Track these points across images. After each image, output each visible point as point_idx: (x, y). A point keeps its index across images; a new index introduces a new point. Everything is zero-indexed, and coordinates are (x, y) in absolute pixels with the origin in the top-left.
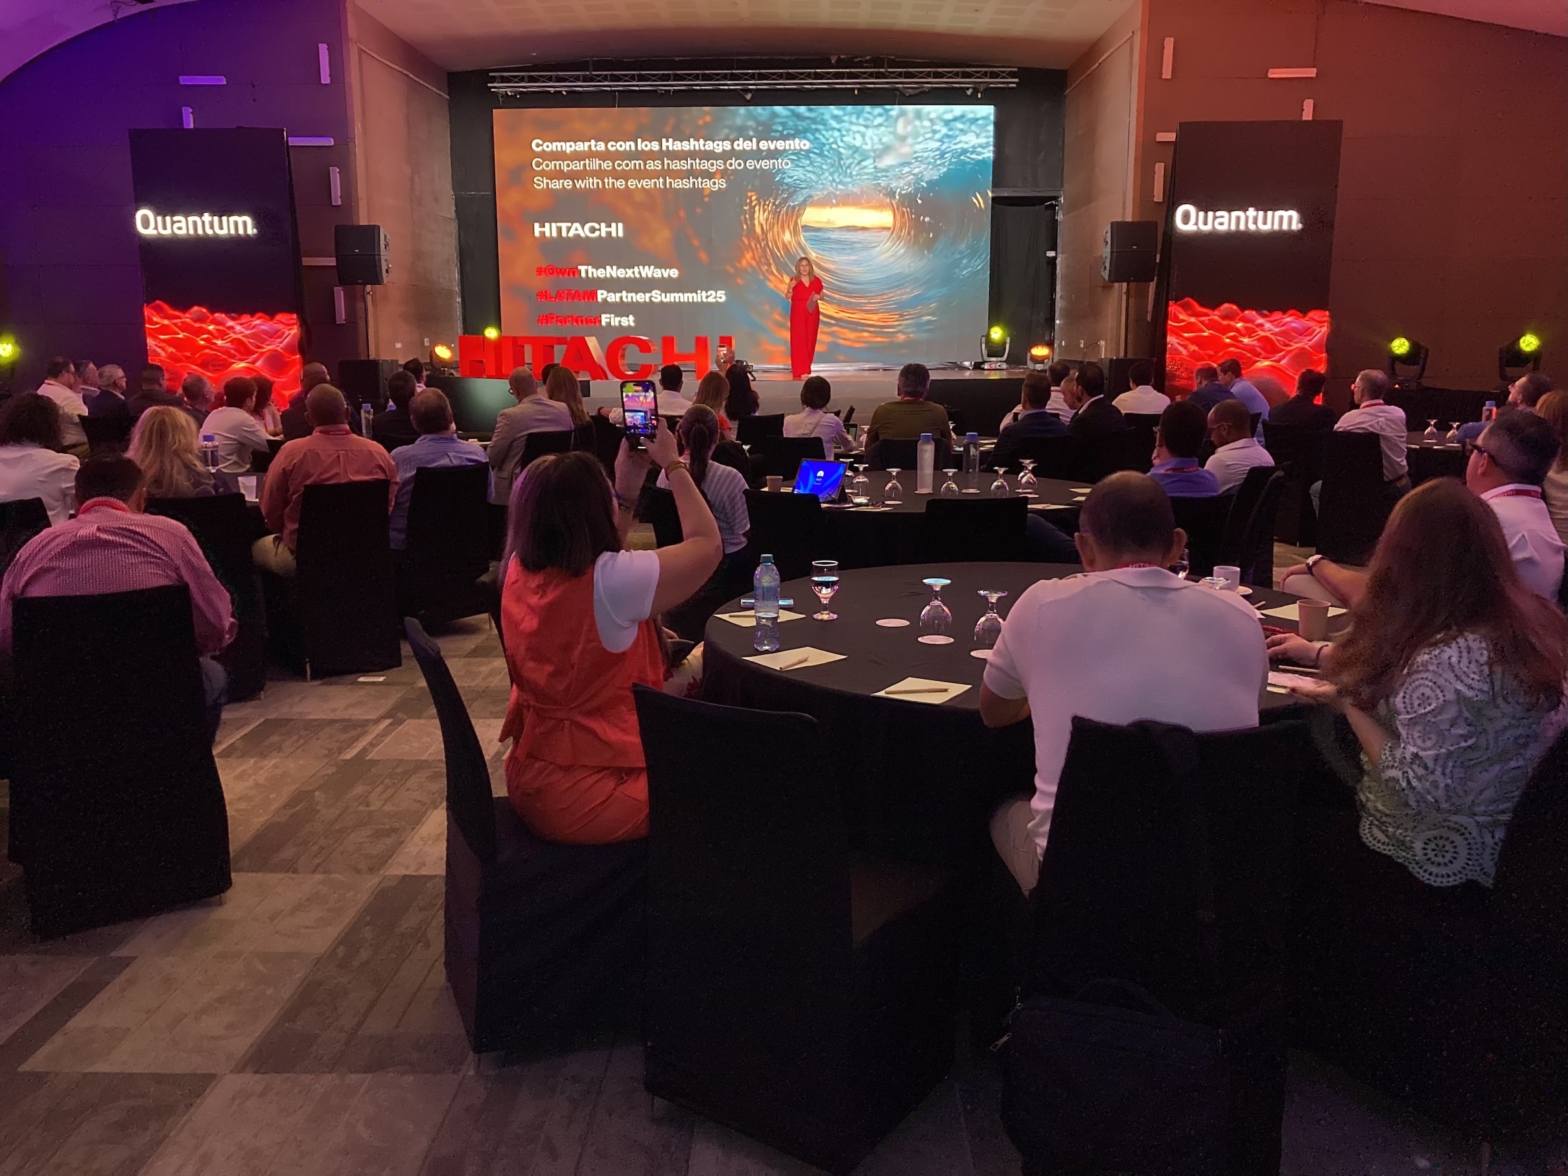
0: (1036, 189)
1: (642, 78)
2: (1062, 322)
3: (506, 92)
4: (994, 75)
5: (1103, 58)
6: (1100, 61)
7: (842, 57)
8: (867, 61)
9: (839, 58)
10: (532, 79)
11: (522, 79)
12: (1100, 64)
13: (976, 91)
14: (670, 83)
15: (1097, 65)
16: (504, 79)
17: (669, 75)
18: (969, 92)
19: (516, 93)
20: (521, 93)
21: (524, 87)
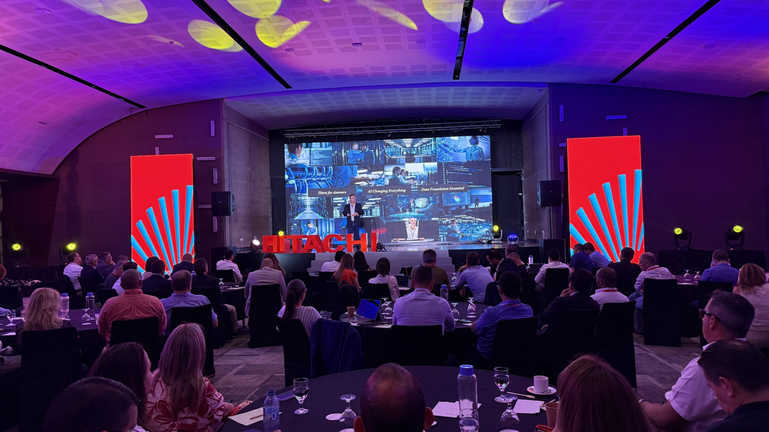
0: (512, 168)
1: (346, 130)
2: (527, 223)
3: (292, 137)
4: (491, 123)
5: (535, 114)
6: (534, 116)
7: (427, 119)
8: (438, 120)
9: (426, 119)
10: (302, 132)
11: (298, 132)
12: (534, 117)
13: (483, 130)
14: (357, 132)
15: (533, 117)
16: (291, 132)
17: (357, 128)
18: (481, 130)
19: (296, 138)
20: (298, 137)
21: (298, 135)
